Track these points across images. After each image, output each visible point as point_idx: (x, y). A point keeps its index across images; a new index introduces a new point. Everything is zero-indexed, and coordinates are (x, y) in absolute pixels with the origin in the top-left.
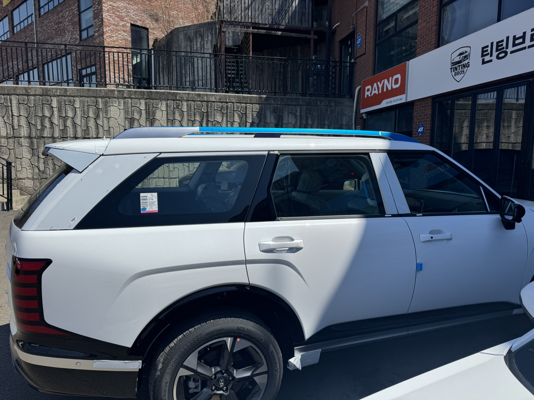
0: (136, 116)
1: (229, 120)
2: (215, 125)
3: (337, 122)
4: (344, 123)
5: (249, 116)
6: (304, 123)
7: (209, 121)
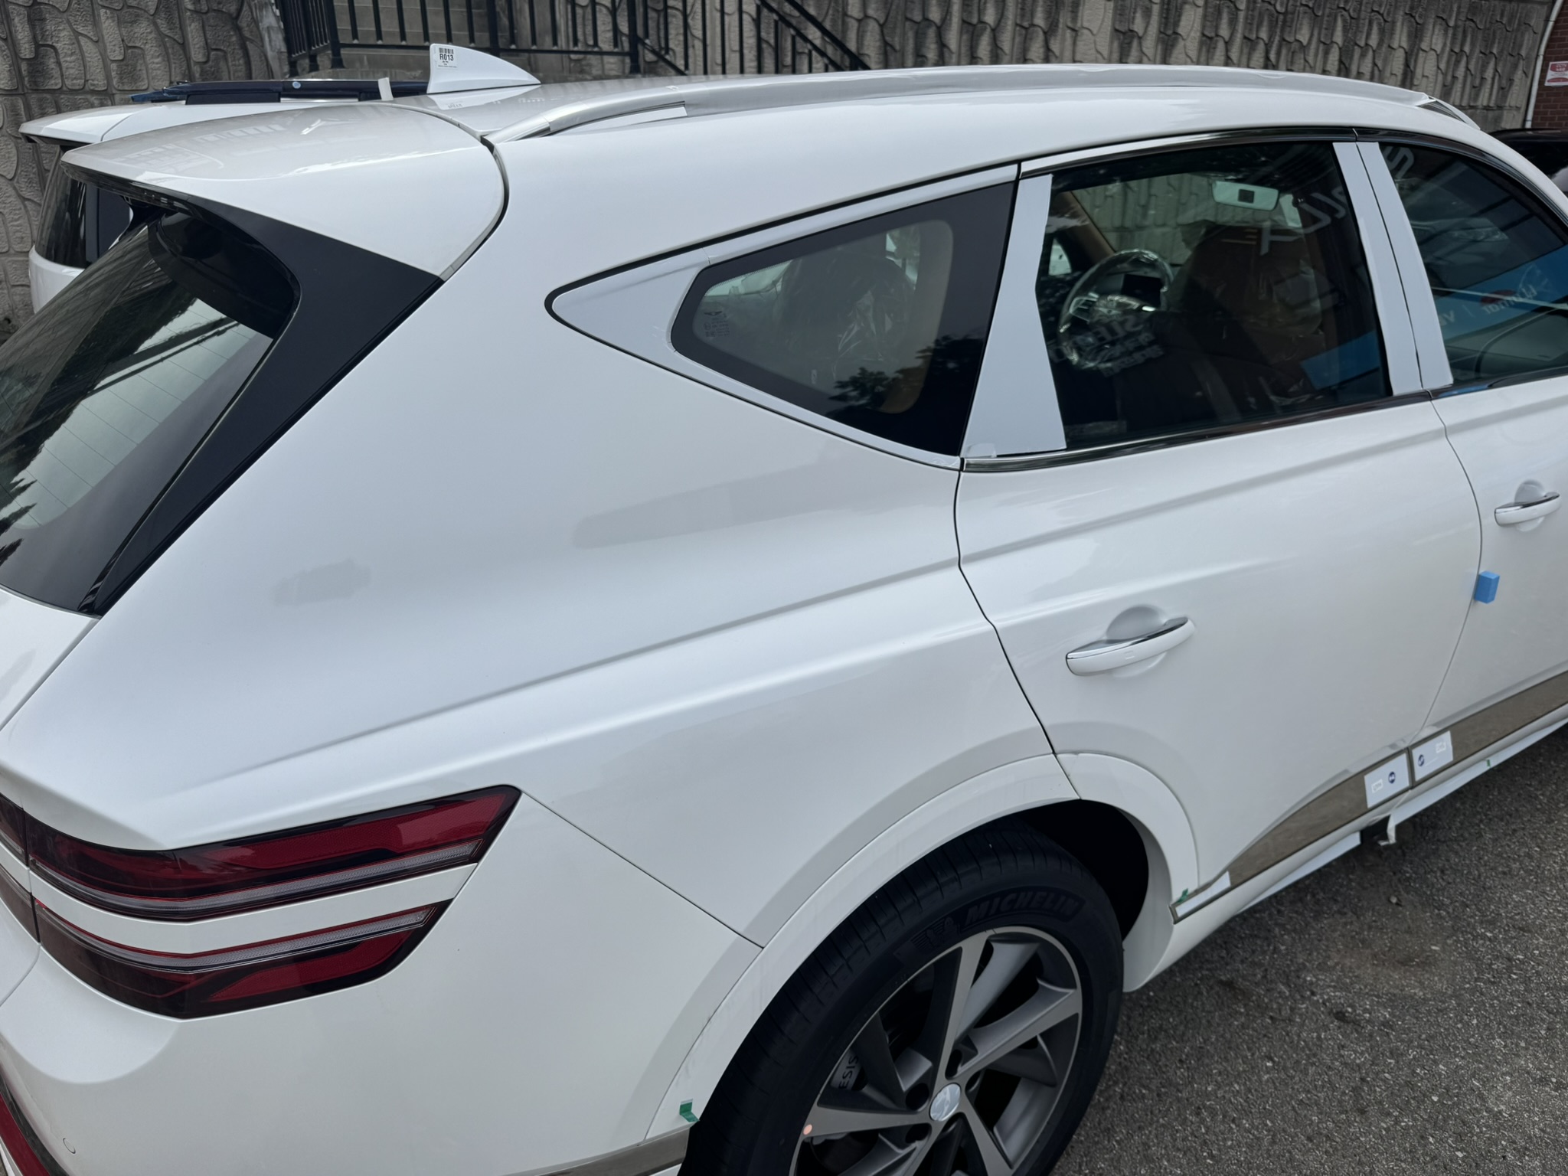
0: (1138, 26)
1: (1322, 39)
2: (1293, 53)
3: (1513, 48)
4: (1523, 53)
5: (1364, 24)
6: (1457, 50)
7: (1284, 40)
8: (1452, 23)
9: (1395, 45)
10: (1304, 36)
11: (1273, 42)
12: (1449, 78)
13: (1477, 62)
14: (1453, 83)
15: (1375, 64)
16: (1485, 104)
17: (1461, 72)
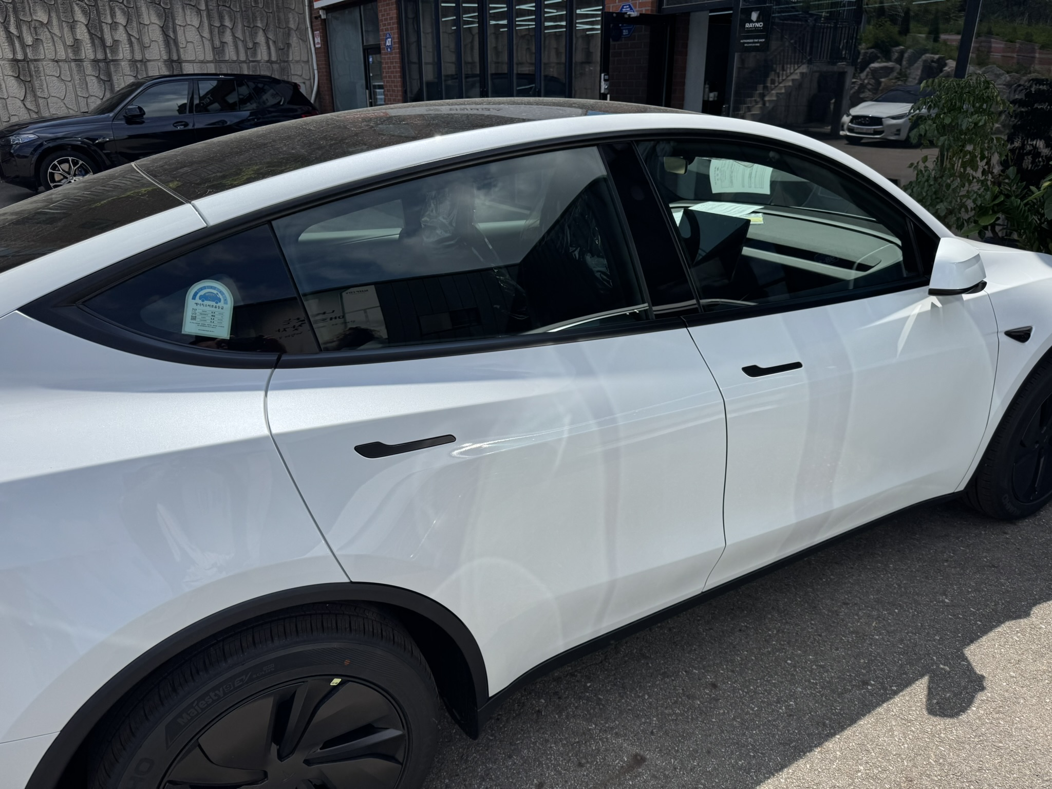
1: (64, 19)
2: (35, 28)
3: (279, 23)
4: (292, 25)
5: (105, 10)
6: (217, 24)
7: (21, 20)
8: (203, 7)
9: (147, 22)
10: (42, 16)
11: (9, 21)
12: (217, 43)
13: (244, 32)
14: (223, 47)
15: (129, 35)
16: (266, 58)
17: (228, 38)
